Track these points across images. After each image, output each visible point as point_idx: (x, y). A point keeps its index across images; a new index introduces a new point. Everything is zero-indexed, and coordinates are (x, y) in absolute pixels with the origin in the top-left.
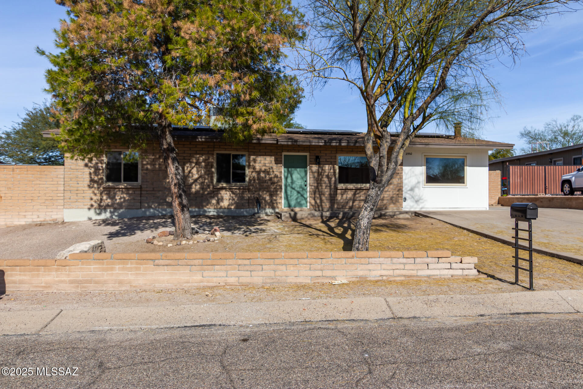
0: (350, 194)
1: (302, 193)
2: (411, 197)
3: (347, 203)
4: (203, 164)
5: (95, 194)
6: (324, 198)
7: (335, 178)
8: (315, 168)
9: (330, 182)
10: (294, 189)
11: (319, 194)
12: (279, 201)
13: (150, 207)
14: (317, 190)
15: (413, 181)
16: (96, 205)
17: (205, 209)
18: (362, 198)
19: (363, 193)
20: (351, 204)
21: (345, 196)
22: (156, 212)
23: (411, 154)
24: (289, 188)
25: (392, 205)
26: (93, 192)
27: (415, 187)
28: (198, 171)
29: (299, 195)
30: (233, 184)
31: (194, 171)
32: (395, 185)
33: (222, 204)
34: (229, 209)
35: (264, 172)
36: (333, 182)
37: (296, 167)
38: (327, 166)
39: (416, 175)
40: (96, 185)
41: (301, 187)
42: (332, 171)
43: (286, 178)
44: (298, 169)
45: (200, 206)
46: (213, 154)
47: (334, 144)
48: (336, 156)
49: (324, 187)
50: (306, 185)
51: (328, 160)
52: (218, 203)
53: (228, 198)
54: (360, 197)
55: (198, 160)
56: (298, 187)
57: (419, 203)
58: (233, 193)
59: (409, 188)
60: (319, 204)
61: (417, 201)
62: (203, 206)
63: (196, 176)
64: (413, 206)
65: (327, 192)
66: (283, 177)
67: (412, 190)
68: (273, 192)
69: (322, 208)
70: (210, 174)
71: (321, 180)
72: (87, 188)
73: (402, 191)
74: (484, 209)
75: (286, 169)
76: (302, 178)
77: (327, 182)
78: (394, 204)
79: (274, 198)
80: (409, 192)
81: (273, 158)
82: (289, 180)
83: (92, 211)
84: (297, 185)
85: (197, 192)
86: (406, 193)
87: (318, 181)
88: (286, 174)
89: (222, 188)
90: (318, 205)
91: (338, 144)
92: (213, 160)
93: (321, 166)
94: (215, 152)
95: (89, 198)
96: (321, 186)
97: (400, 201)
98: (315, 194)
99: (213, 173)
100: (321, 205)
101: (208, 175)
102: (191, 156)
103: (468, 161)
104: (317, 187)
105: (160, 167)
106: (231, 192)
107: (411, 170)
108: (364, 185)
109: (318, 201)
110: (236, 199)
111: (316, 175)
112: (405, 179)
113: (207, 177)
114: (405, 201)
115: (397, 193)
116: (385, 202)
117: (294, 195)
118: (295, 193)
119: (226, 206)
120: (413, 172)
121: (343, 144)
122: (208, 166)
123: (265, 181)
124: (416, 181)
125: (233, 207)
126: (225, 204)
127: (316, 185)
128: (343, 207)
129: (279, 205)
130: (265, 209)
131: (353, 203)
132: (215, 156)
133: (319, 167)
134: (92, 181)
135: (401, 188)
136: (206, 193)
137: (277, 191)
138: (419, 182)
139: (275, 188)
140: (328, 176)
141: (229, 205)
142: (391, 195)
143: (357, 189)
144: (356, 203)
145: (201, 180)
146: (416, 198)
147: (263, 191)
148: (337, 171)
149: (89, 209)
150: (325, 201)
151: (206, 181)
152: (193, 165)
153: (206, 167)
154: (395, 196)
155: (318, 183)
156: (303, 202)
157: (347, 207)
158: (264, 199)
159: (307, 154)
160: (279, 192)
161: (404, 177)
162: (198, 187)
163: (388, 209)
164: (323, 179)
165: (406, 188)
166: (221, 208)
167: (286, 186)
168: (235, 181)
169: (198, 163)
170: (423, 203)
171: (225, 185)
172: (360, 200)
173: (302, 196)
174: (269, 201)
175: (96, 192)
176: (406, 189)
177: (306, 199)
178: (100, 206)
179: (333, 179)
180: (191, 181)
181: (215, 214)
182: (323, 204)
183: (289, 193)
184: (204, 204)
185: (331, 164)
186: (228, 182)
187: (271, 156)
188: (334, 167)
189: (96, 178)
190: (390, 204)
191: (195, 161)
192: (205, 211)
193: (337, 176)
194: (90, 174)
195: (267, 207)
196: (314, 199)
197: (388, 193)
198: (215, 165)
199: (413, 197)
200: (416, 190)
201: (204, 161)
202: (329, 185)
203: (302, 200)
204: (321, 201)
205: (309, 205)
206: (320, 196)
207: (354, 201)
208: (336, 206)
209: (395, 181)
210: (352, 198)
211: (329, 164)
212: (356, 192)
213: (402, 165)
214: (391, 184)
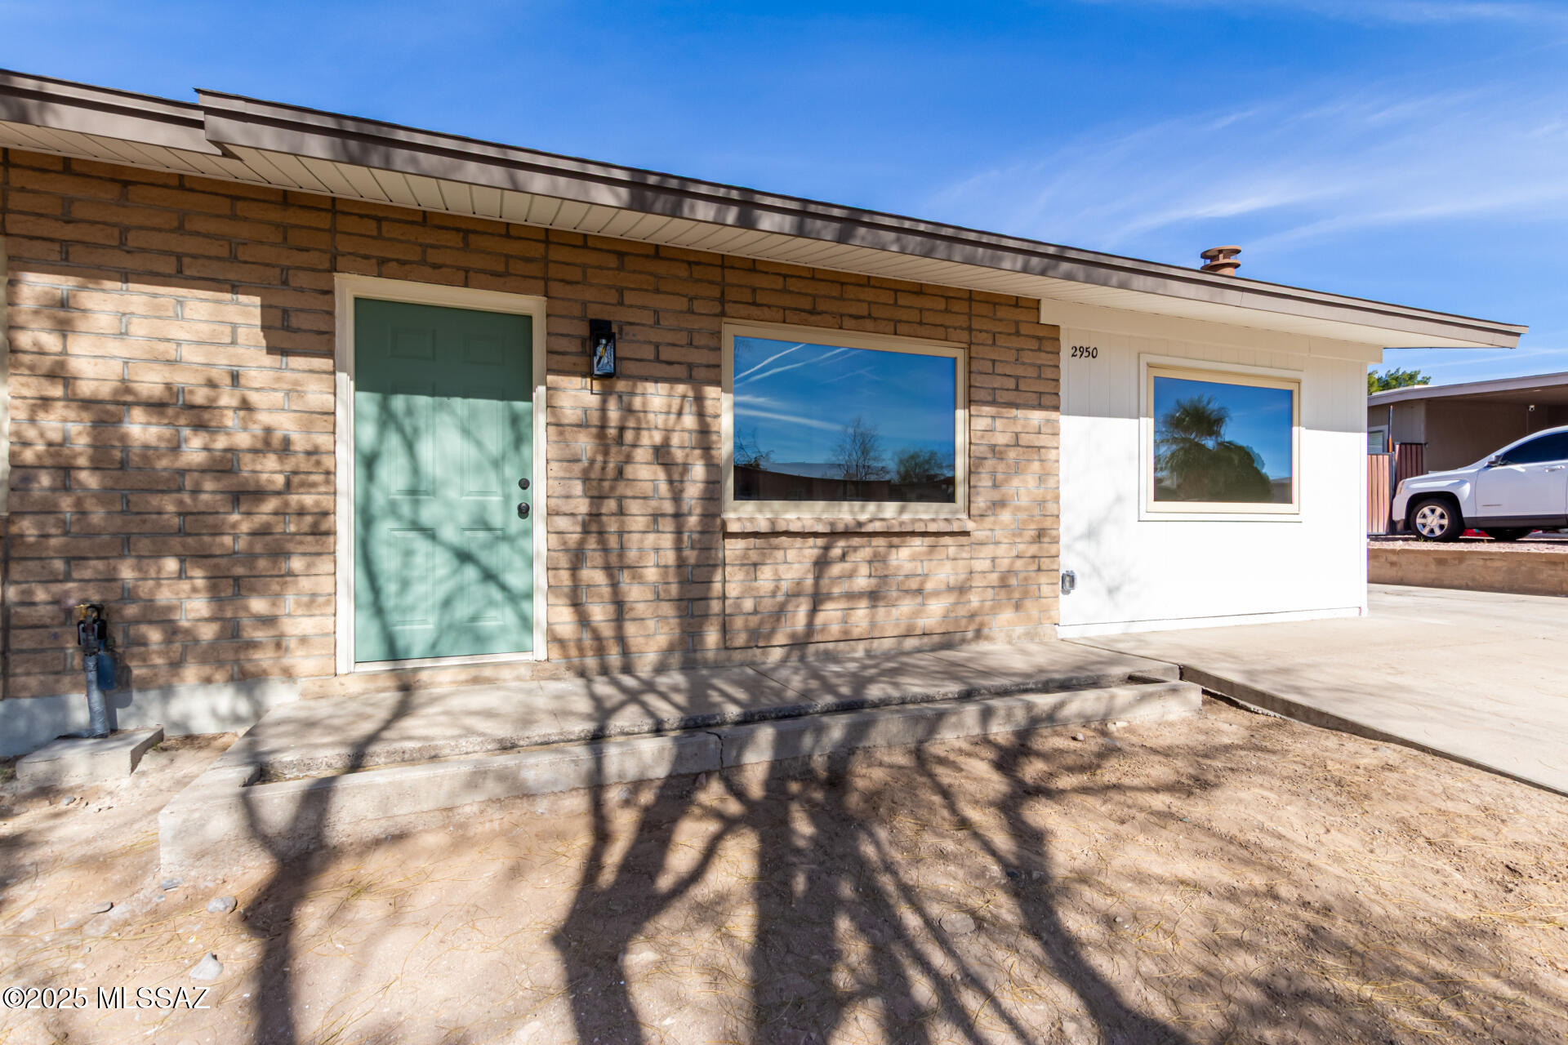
0: (795, 563)
1: (491, 559)
3: (779, 613)
6: (635, 593)
7: (711, 465)
8: (580, 396)
9: (676, 492)
10: (428, 533)
11: (608, 568)
12: (297, 625)
14: (592, 543)
15: (1099, 490)
18: (860, 582)
19: (866, 553)
21: (766, 574)
23: (1092, 353)
24: (386, 529)
25: (1006, 616)
27: (1105, 520)
32: (1018, 509)
35: (156, 406)
36: (693, 491)
38: (663, 388)
41: (484, 521)
42: (689, 421)
43: (369, 462)
44: (459, 404)
48: (717, 334)
49: (638, 522)
50: (524, 511)
51: (666, 354)
54: (851, 575)
56: (463, 518)
57: (1121, 596)
59: (1080, 527)
60: (607, 631)
61: (1112, 590)
64: (1097, 616)
65: (654, 552)
67: (1091, 534)
68: (250, 557)
69: (626, 652)
71: (620, 473)
73: (1056, 541)
75: (369, 402)
78: (1018, 607)
79: (258, 605)
80: (1080, 546)
81: (247, 310)
82: (393, 476)
84: (448, 504)
86: (1072, 547)
87: (600, 481)
88: (368, 433)
90: (597, 637)
93: (621, 386)
96: (621, 512)
97: (1046, 589)
98: (574, 569)
100: (621, 639)
103: (1305, 405)
104: (593, 523)
108: (872, 507)
109: (599, 613)
111: (584, 444)
112: (1070, 479)
114: (1066, 591)
115: (1033, 549)
116: (974, 600)
120: (1101, 444)
123: (176, 481)
124: (1112, 492)
127: (582, 506)
128: (758, 638)
129: (304, 662)
130: (167, 692)
131: (814, 611)
133: (605, 394)
135: (1048, 523)
137: (279, 553)
138: (1119, 498)
140: (662, 454)
142: (1004, 564)
143: (833, 535)
144: (830, 614)
146: (1110, 574)
147: (158, 555)
148: (726, 420)
150: (641, 609)
154: (1019, 564)
155: (597, 498)
156: (501, 618)
157: (780, 638)
158: (163, 619)
159: (528, 304)
160: (297, 564)
161: (1064, 470)
163: (988, 638)
164: (630, 471)
165: (1070, 525)
167: (366, 519)
170: (1138, 593)
172: (851, 596)
174: (208, 632)
176: (1070, 528)
177: (517, 598)
179: (698, 471)
182: (631, 629)
183: (388, 561)
185: (686, 379)
187: (235, 288)
188: (699, 399)
190: (995, 609)
193: (724, 455)
195: (192, 673)
196: (576, 604)
197: (987, 551)
199: (1099, 569)
200: (1112, 535)
202: (668, 507)
203: (491, 603)
204: (620, 608)
205: (539, 641)
206: (615, 585)
207: (818, 600)
208: (712, 638)
209: (1023, 488)
210: (809, 581)
211: (673, 380)
212: (827, 548)
213: (1056, 408)
214: (999, 504)
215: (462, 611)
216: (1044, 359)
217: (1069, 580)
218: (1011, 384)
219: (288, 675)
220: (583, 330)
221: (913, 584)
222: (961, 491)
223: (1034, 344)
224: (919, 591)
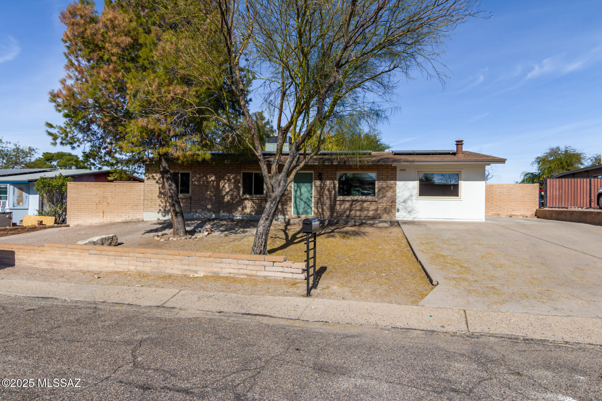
0: (347, 205)
1: (308, 203)
2: (404, 208)
3: (345, 212)
4: (233, 180)
5: (162, 203)
6: (325, 208)
7: (335, 191)
8: (318, 183)
9: (330, 195)
10: (302, 200)
11: (321, 205)
12: (289, 209)
13: (196, 212)
14: (319, 201)
15: (406, 194)
16: (162, 210)
17: (234, 214)
18: (358, 208)
19: (359, 204)
20: (348, 213)
21: (342, 207)
22: (200, 215)
23: (404, 170)
24: (298, 199)
25: (385, 215)
26: (161, 201)
27: (408, 199)
28: (229, 186)
29: (306, 205)
30: (255, 196)
31: (227, 186)
32: (388, 197)
33: (245, 211)
34: (250, 214)
36: (333, 195)
37: (304, 182)
38: (328, 181)
39: (409, 189)
40: (162, 196)
41: (307, 198)
42: (332, 185)
43: (296, 191)
44: (306, 184)
45: (230, 212)
46: (240, 173)
48: (336, 173)
49: (325, 199)
50: (312, 197)
51: (329, 177)
52: (243, 210)
53: (250, 206)
54: (356, 207)
55: (229, 177)
56: (305, 198)
57: (411, 213)
58: (254, 202)
59: (402, 201)
61: (409, 212)
62: (232, 212)
63: (228, 190)
64: (405, 216)
65: (328, 202)
66: (293, 190)
67: (405, 202)
68: (284, 202)
69: (323, 216)
70: (238, 188)
71: (323, 193)
72: (157, 198)
73: (395, 203)
74: (481, 221)
75: (296, 184)
76: (309, 191)
77: (328, 194)
78: (387, 214)
79: (285, 207)
80: (402, 204)
82: (298, 193)
83: (160, 214)
84: (304, 197)
85: (228, 202)
86: (399, 204)
87: (321, 193)
88: (296, 188)
89: (246, 199)
90: (320, 214)
92: (240, 177)
93: (323, 181)
94: (242, 172)
95: (158, 205)
96: (323, 198)
97: (393, 211)
98: (317, 204)
99: (239, 187)
100: (323, 214)
101: (236, 189)
102: (225, 174)
103: (463, 175)
104: (319, 199)
105: (203, 183)
106: (253, 201)
107: (404, 184)
108: (360, 197)
109: (320, 210)
110: (256, 208)
111: (319, 189)
112: (399, 192)
113: (235, 190)
114: (398, 212)
115: (391, 204)
116: (379, 212)
117: (302, 205)
118: (303, 203)
119: (249, 213)
120: (406, 186)
122: (237, 182)
124: (409, 195)
125: (253, 213)
126: (248, 210)
127: (318, 197)
128: (342, 215)
129: (289, 213)
130: (278, 216)
131: (350, 212)
132: (241, 175)
133: (321, 182)
134: (160, 193)
135: (394, 200)
136: (234, 202)
137: (287, 201)
138: (411, 196)
139: (285, 199)
140: (328, 190)
141: (251, 212)
142: (385, 206)
143: (353, 201)
144: (353, 212)
145: (231, 193)
146: (409, 209)
148: (337, 185)
149: (158, 212)
150: (326, 210)
151: (235, 193)
152: (226, 181)
153: (235, 183)
154: (388, 207)
155: (320, 196)
156: (309, 210)
157: (345, 215)
159: (313, 172)
160: (288, 203)
161: (397, 191)
162: (229, 197)
163: (382, 218)
164: (325, 192)
165: (399, 200)
166: (245, 214)
167: (295, 198)
168: (256, 193)
169: (229, 180)
170: (415, 213)
171: (248, 197)
172: (356, 210)
173: (308, 205)
174: (281, 209)
175: (163, 200)
176: (399, 201)
177: (311, 208)
178: (165, 210)
179: (333, 192)
180: (224, 193)
181: (241, 218)
182: (324, 213)
183: (298, 203)
184: (233, 211)
185: (332, 180)
186: (250, 194)
188: (334, 182)
189: (163, 191)
190: (383, 214)
191: (227, 178)
192: (234, 216)
193: (337, 189)
194: (159, 188)
195: (279, 214)
196: (317, 209)
197: (382, 204)
198: (241, 181)
199: (405, 208)
200: (409, 203)
201: (233, 178)
202: (329, 197)
203: (308, 209)
204: (323, 210)
205: (313, 212)
206: (322, 206)
207: (350, 211)
208: (335, 214)
209: (389, 194)
210: (349, 208)
211: (329, 180)
212: (352, 203)
213: (396, 180)
214: (385, 196)
215: (306, 209)
216: (393, 172)
217: (398, 210)
218: (386, 177)
219: (288, 215)
220: (318, 174)
221: (367, 209)
222: (376, 195)
223: (391, 170)
224: (368, 210)
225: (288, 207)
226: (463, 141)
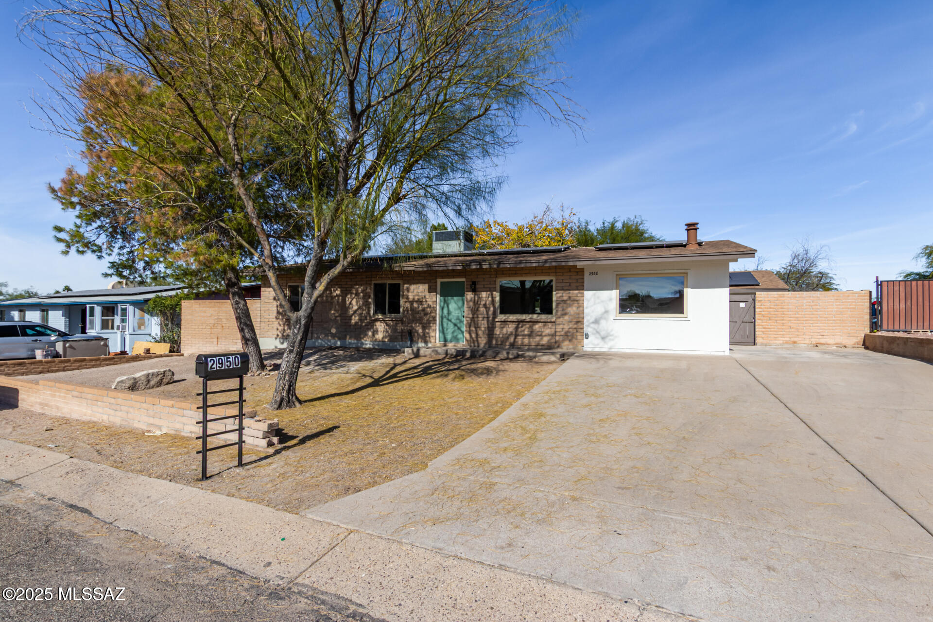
0: (510, 328)
1: (459, 325)
2: (595, 332)
3: (508, 338)
4: (362, 294)
5: (280, 325)
6: (480, 332)
7: (494, 308)
8: (470, 295)
9: (487, 313)
10: (450, 321)
11: (475, 328)
12: (432, 334)
13: (318, 338)
15: (599, 310)
16: (280, 335)
17: (363, 341)
18: (526, 332)
19: (528, 326)
20: (512, 339)
21: (505, 330)
22: (323, 343)
23: (595, 273)
24: (445, 320)
25: (567, 343)
26: (279, 323)
27: (601, 318)
28: (357, 302)
29: (456, 328)
30: (388, 315)
31: (354, 302)
32: (571, 315)
33: (377, 336)
34: (383, 341)
35: (417, 302)
36: (491, 313)
37: (453, 296)
38: (484, 293)
39: (602, 302)
40: (280, 317)
41: (458, 319)
42: (490, 299)
43: (442, 309)
44: (455, 298)
45: (358, 338)
46: (371, 284)
47: (474, 267)
48: (495, 281)
49: (480, 319)
50: (463, 317)
51: (485, 286)
52: (373, 335)
53: (382, 330)
54: (524, 331)
55: (357, 290)
56: (455, 318)
57: (607, 340)
58: (387, 325)
59: (592, 320)
60: (475, 339)
61: (603, 338)
62: (361, 338)
63: (355, 308)
64: (598, 345)
65: (484, 325)
66: (438, 308)
67: (596, 322)
68: (426, 324)
69: (479, 343)
71: (477, 310)
72: (274, 320)
73: (583, 324)
74: (722, 354)
75: (442, 298)
76: (459, 308)
77: (485, 312)
78: (570, 341)
79: (427, 331)
80: (592, 325)
81: (426, 286)
82: (445, 311)
83: (278, 340)
84: (453, 316)
85: (356, 323)
86: (588, 326)
87: (475, 311)
88: (442, 304)
89: (377, 320)
90: (474, 341)
91: (478, 267)
92: (370, 290)
93: (478, 293)
94: (373, 282)
95: (275, 328)
96: (477, 317)
97: (579, 337)
98: (470, 327)
99: (370, 303)
100: (477, 341)
101: (366, 305)
102: (352, 287)
103: (691, 279)
104: (473, 319)
105: (327, 299)
106: (386, 323)
107: (594, 294)
108: (530, 316)
109: (474, 336)
110: (390, 331)
111: (473, 304)
112: (587, 308)
113: (364, 308)
114: (587, 338)
115: (575, 326)
116: (557, 338)
117: (450, 328)
118: (451, 326)
119: (381, 339)
120: (598, 298)
121: (484, 267)
122: (366, 297)
123: (418, 312)
124: (603, 310)
125: (386, 340)
126: (380, 336)
127: (471, 316)
128: (503, 342)
129: (433, 340)
130: (417, 343)
131: (515, 338)
132: (372, 286)
133: (475, 295)
134: (278, 312)
135: (580, 320)
136: (364, 324)
137: (430, 323)
138: (606, 312)
139: (427, 320)
140: (485, 305)
141: (383, 338)
142: (566, 330)
143: (520, 322)
144: (519, 339)
145: (360, 311)
146: (603, 333)
147: (416, 323)
148: (498, 299)
149: (276, 338)
150: (482, 335)
151: (364, 312)
152: (353, 296)
153: (364, 298)
154: (571, 330)
155: (473, 314)
156: (460, 336)
157: (508, 344)
158: (417, 332)
159: (463, 280)
160: (432, 325)
161: (585, 306)
162: (357, 318)
164: (479, 309)
165: (588, 319)
166: (376, 340)
167: (442, 318)
168: (390, 312)
169: (357, 294)
170: (613, 340)
171: (380, 317)
172: (524, 335)
173: (459, 328)
174: (422, 334)
175: (281, 323)
176: (588, 321)
177: (463, 333)
178: (283, 335)
179: (492, 309)
180: (351, 312)
181: (371, 346)
182: (479, 339)
183: (445, 325)
184: (362, 336)
185: (490, 291)
186: (383, 313)
187: (425, 283)
188: (492, 294)
189: (281, 311)
190: (564, 340)
191: (354, 292)
192: (362, 344)
193: (498, 304)
194: (277, 306)
195: (420, 340)
196: (470, 334)
197: (561, 326)
198: (372, 296)
199: (598, 332)
200: (603, 322)
201: (363, 291)
202: (486, 316)
203: (459, 334)
204: (477, 335)
205: (465, 339)
206: (476, 330)
207: (516, 336)
208: (494, 342)
209: (572, 310)
210: (514, 333)
211: (487, 291)
212: (518, 325)
213: (583, 290)
214: (566, 314)
215: (455, 334)
216: (578, 277)
217: (587, 336)
218: (568, 284)
219: (431, 342)
220: (471, 283)
221: (540, 333)
222: (554, 312)
223: (575, 274)
224: (541, 335)
225: (431, 331)
226: (697, 224)
